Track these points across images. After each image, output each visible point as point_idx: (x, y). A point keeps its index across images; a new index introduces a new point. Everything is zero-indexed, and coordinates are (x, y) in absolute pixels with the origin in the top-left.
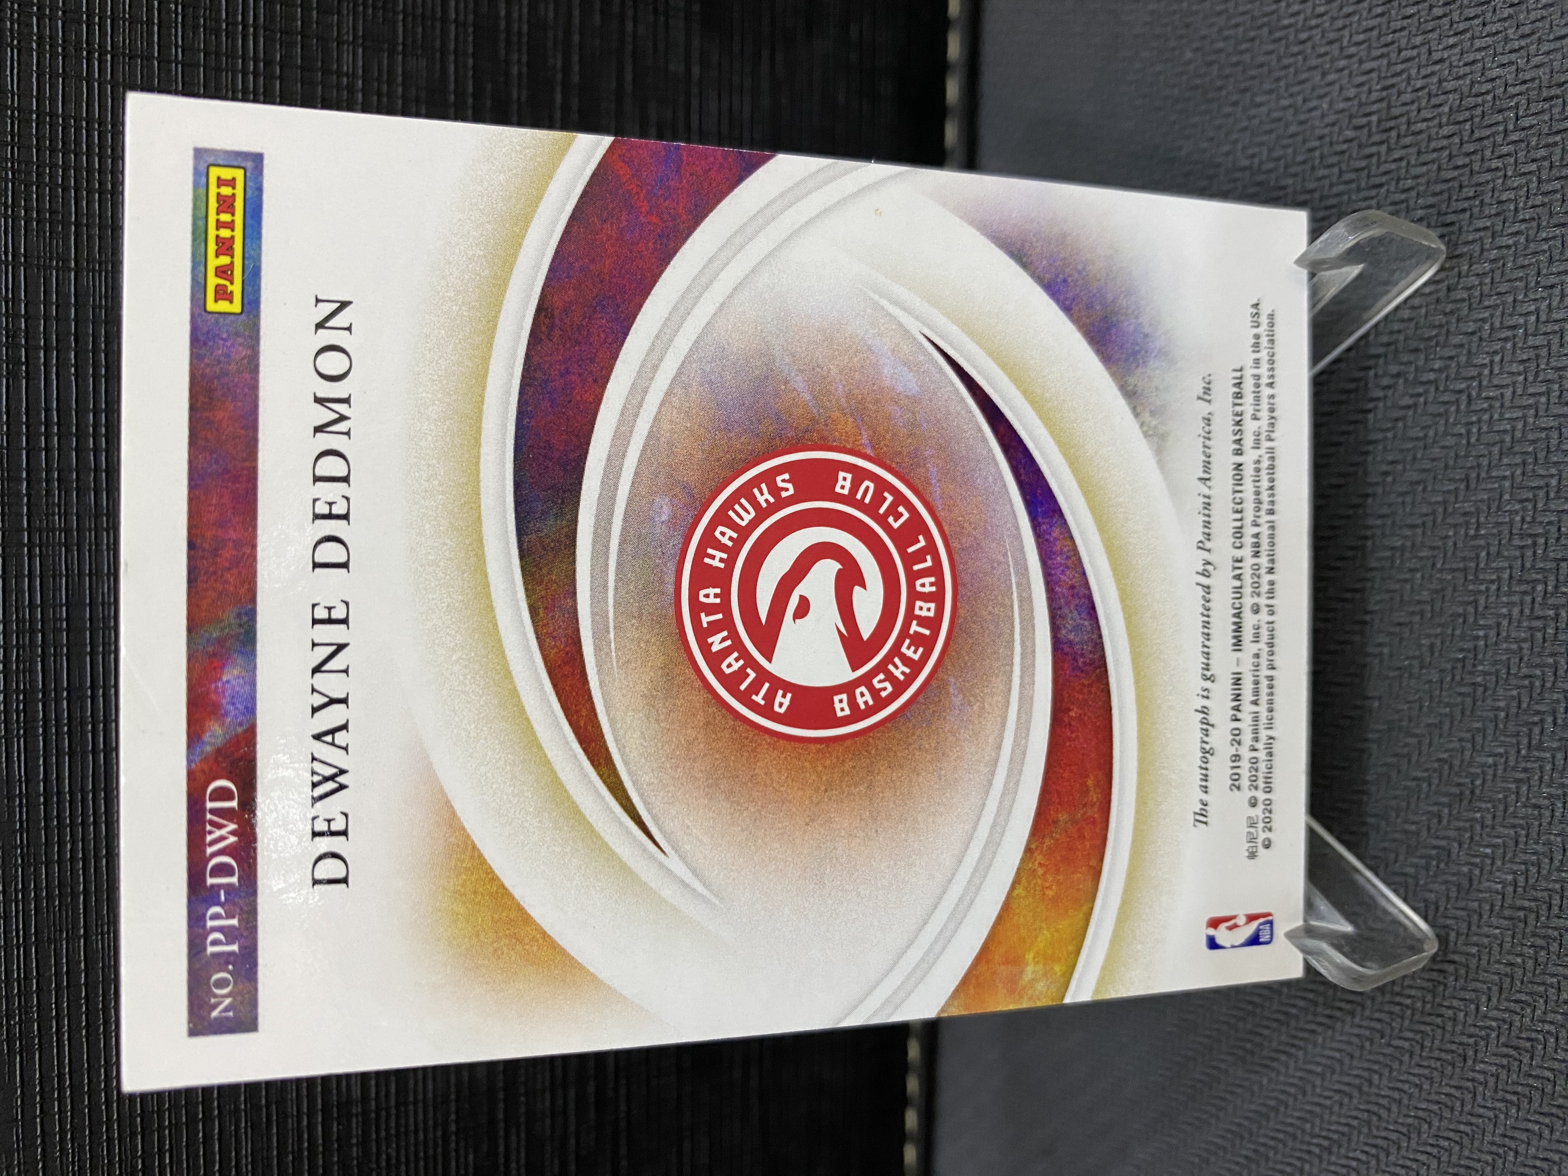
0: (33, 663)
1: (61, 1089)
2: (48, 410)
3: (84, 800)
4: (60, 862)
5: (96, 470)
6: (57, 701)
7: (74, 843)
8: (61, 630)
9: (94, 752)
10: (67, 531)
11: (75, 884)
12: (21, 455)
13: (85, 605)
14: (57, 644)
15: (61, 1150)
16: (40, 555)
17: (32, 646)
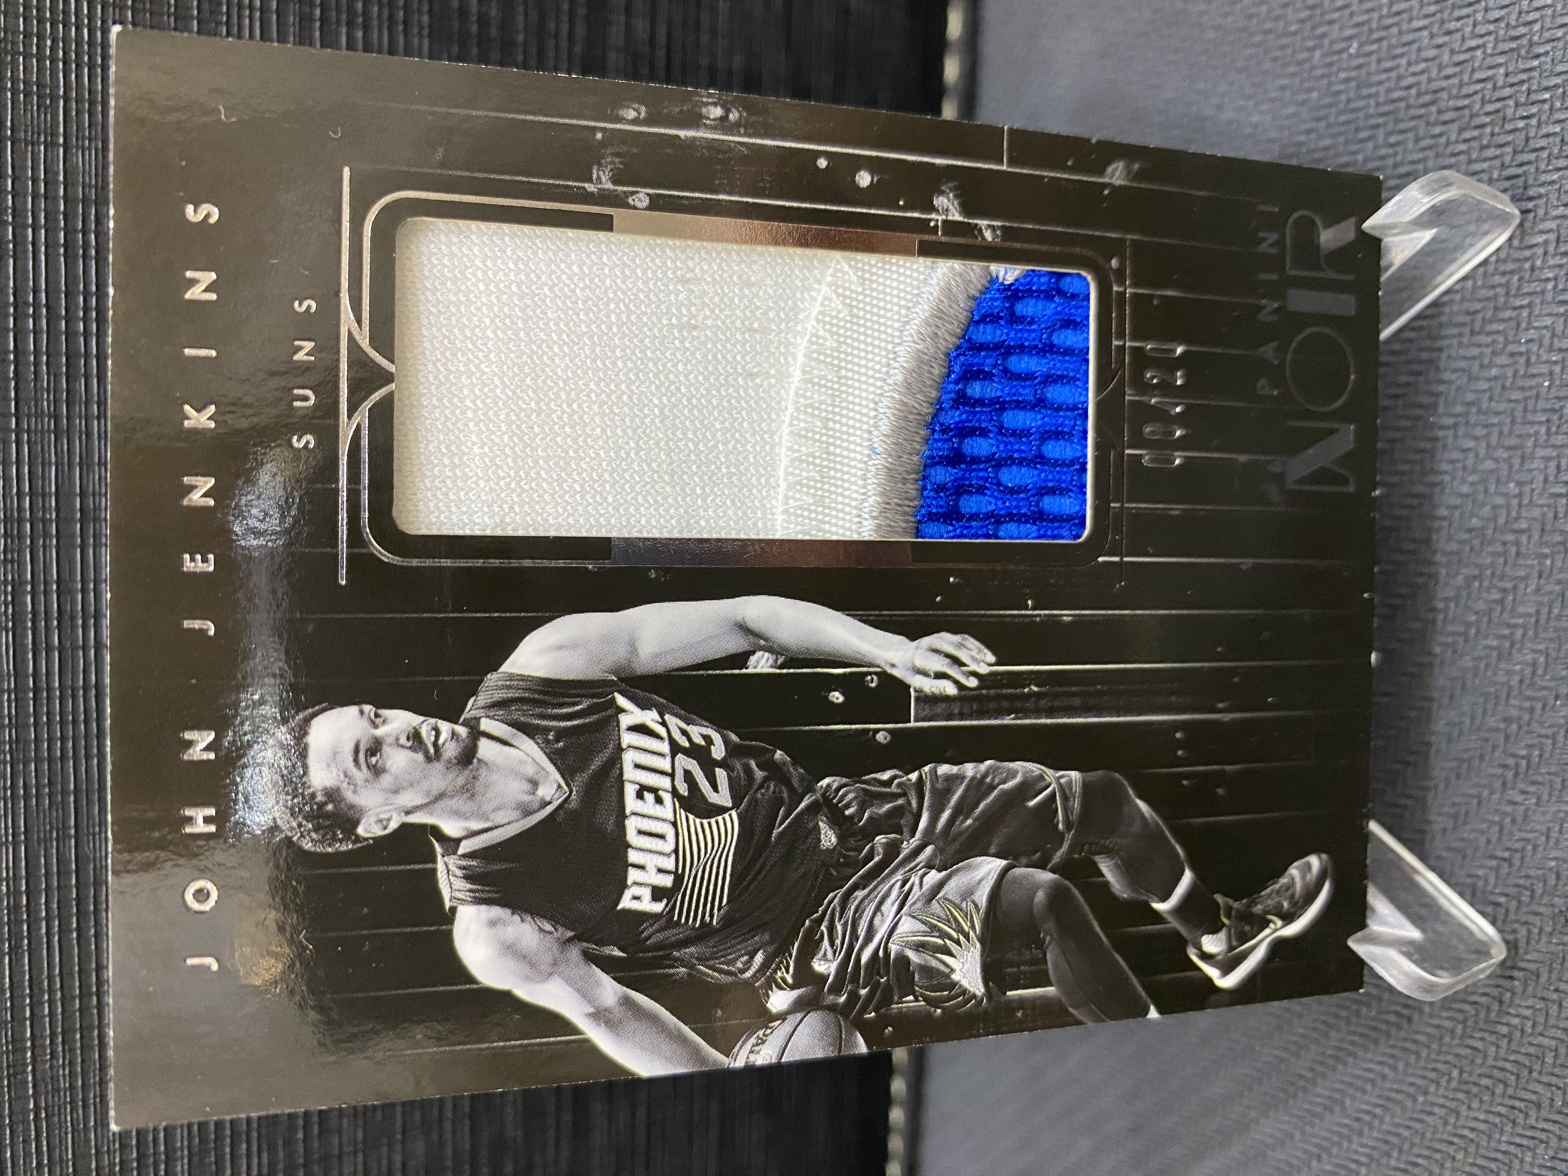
0: (20, 553)
1: (51, 990)
2: (36, 291)
3: (74, 697)
4: (50, 760)
5: (87, 355)
6: (46, 593)
7: (63, 739)
8: (50, 520)
9: (85, 648)
10: (57, 418)
11: (65, 781)
12: (7, 338)
13: (75, 494)
14: (46, 535)
15: (52, 1053)
16: (29, 442)
17: (21, 537)
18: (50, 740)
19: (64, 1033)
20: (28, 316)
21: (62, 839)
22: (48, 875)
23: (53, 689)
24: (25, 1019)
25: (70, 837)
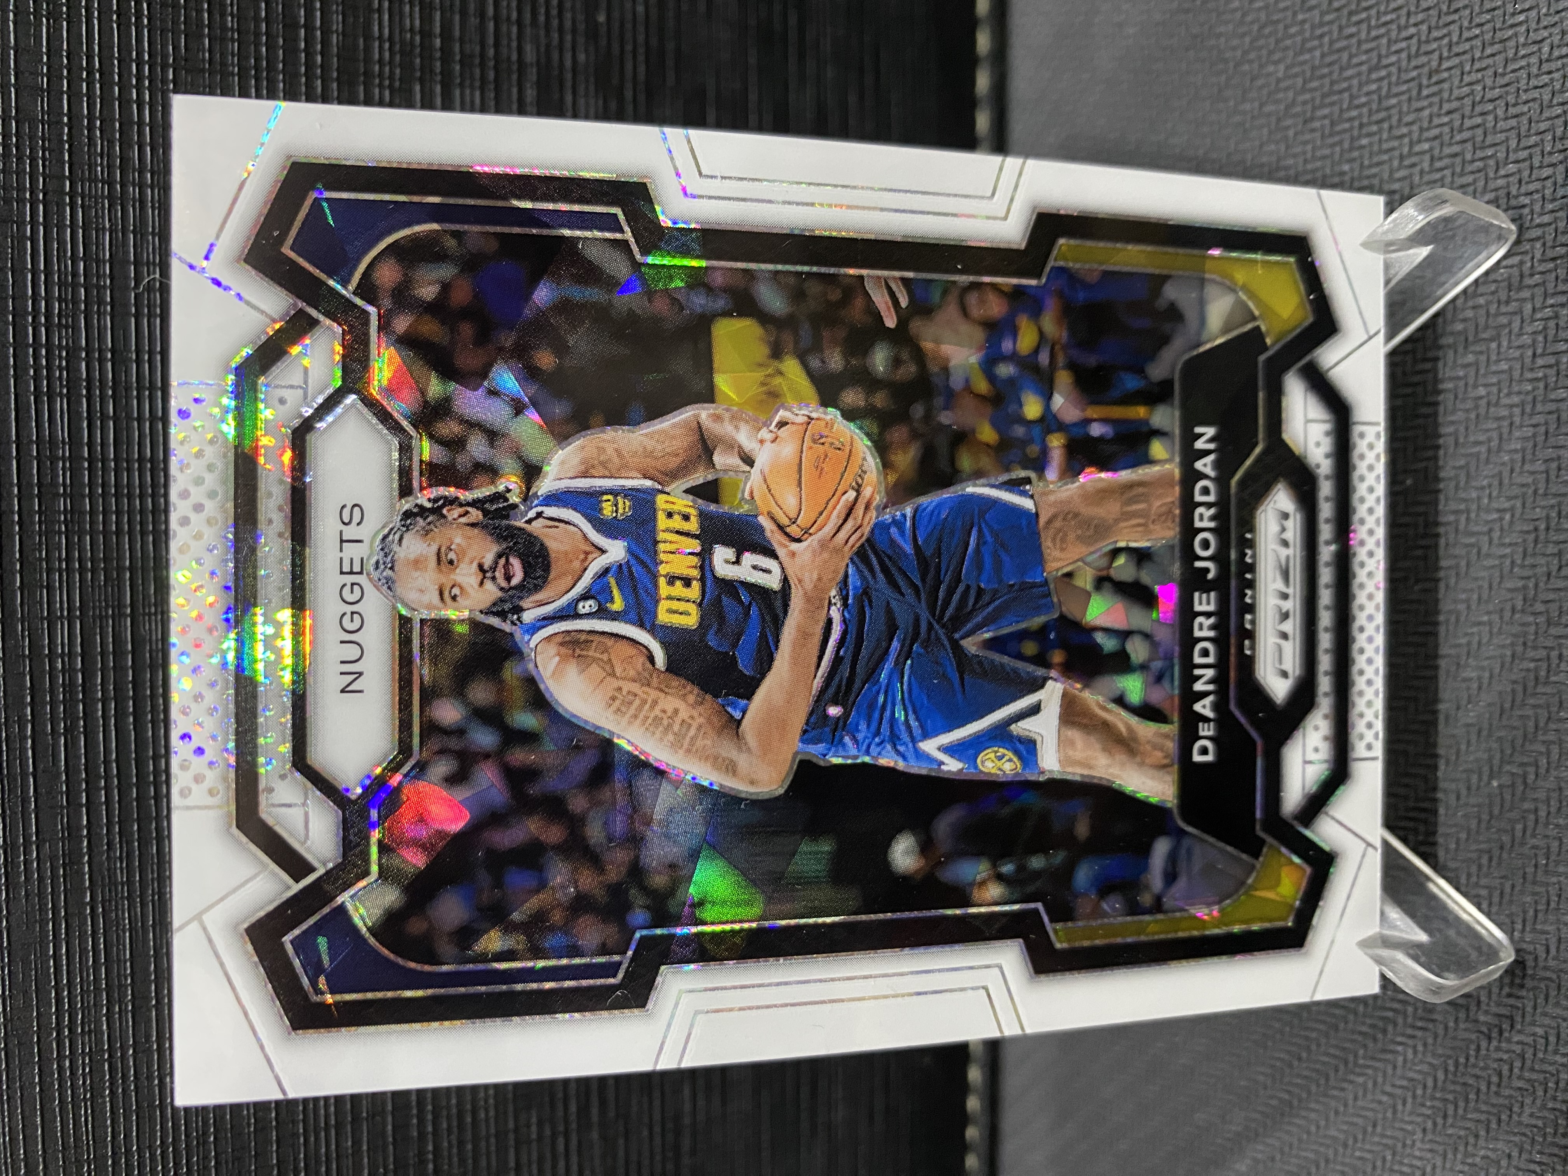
0: (75, 320)
1: (107, 777)
2: (90, 58)
3: (129, 470)
4: (105, 533)
5: (141, 123)
6: (101, 360)
7: (118, 513)
8: (105, 287)
9: (140, 419)
10: (111, 184)
11: (120, 558)
12: (61, 100)
13: (128, 262)
14: (101, 302)
15: (108, 844)
16: (83, 206)
17: (75, 301)
18: (105, 513)
19: (120, 822)
20: (83, 80)
21: (118, 617)
22: (102, 654)
23: (108, 459)
24: (81, 805)
25: (126, 616)
